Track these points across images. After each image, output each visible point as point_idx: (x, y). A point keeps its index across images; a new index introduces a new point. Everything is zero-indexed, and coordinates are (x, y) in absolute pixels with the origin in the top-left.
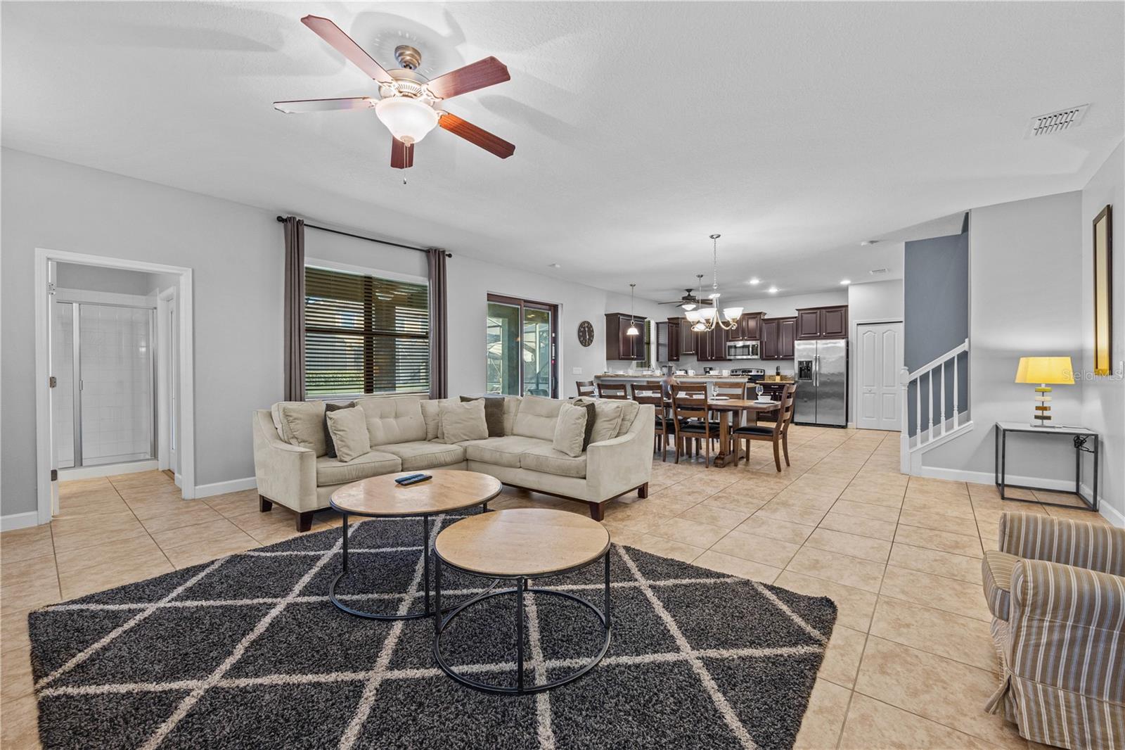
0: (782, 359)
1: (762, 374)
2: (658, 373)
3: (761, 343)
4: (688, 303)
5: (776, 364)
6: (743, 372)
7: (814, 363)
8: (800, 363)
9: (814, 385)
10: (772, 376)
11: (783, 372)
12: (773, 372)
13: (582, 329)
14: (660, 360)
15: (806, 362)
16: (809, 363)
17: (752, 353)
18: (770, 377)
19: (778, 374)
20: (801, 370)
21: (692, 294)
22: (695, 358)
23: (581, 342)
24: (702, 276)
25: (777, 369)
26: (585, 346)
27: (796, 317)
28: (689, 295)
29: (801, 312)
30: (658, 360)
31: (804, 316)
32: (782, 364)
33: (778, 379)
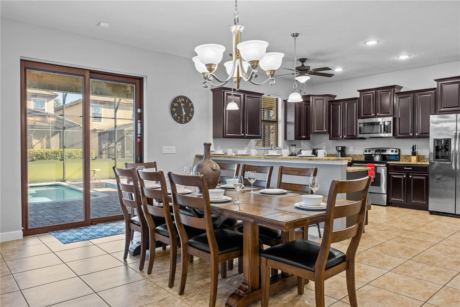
0: (418, 137)
1: (397, 153)
2: (286, 152)
3: (394, 119)
4: (301, 74)
5: (411, 143)
6: (376, 151)
7: (453, 142)
8: (437, 141)
9: (454, 167)
10: (408, 156)
11: (421, 152)
12: (409, 152)
13: (176, 105)
14: (288, 139)
15: (444, 140)
16: (448, 142)
17: (384, 131)
18: (407, 157)
19: (414, 154)
20: (437, 149)
21: (306, 64)
22: (327, 137)
23: (176, 119)
24: (297, 35)
25: (414, 148)
26: (181, 122)
27: (434, 89)
28: (303, 65)
29: (440, 83)
30: (285, 138)
31: (444, 87)
32: (419, 143)
33: (414, 160)
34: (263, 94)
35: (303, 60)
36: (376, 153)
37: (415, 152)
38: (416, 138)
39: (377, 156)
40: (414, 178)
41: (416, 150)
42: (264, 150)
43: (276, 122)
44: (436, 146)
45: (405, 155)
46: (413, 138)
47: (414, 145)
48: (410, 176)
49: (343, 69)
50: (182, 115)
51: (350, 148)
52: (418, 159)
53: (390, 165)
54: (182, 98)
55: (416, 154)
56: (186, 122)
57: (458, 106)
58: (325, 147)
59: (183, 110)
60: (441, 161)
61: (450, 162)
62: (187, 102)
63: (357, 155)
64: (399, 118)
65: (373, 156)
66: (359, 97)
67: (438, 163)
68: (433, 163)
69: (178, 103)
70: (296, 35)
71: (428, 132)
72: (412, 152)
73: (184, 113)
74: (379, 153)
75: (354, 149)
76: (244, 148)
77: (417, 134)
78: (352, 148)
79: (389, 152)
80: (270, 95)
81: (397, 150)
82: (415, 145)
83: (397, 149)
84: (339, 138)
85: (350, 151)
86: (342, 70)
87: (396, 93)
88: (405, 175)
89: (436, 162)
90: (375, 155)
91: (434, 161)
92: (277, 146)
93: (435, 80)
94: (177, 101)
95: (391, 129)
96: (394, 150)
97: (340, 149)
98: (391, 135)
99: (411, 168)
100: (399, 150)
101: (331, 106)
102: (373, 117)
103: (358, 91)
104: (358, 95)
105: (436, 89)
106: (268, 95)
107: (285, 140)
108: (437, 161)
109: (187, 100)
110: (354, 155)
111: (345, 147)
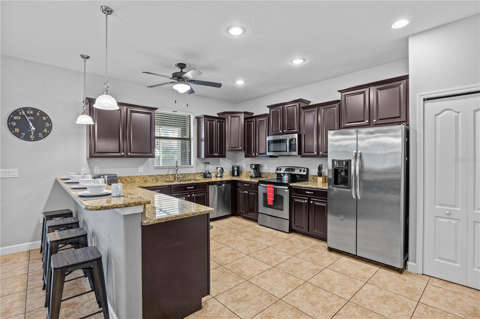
34: (156, 109)
35: (182, 66)
36: (285, 172)
37: (321, 173)
38: (320, 157)
39: (285, 176)
40: (316, 204)
41: (322, 170)
42: (168, 169)
43: (188, 139)
44: (334, 169)
45: (313, 175)
46: (318, 157)
47: (320, 165)
48: (312, 202)
49: (245, 82)
50: (30, 130)
51: (265, 166)
52: (325, 180)
53: (293, 187)
54: (29, 110)
55: (322, 174)
56: (37, 138)
57: (363, 120)
58: (245, 164)
59: (31, 124)
60: (341, 188)
61: (350, 190)
62: (38, 114)
63: (270, 173)
64: (304, 135)
65: (282, 176)
66: (269, 113)
67: (337, 189)
68: (331, 189)
69: (20, 116)
70: (108, 11)
71: (327, 151)
72: (318, 172)
73: (33, 128)
74: (288, 172)
75: (268, 166)
76: (138, 167)
77: (321, 153)
78: (267, 166)
79: (297, 172)
80: (176, 112)
81: (305, 170)
82: (322, 165)
83: (305, 168)
84: (251, 156)
85: (265, 169)
86: (243, 83)
87: (301, 108)
88: (306, 200)
89: (334, 188)
90: (284, 174)
91: (332, 187)
92: (190, 164)
93: (339, 91)
94: (19, 113)
95: (296, 147)
96: (303, 169)
97: (254, 167)
98: (296, 153)
99: (312, 193)
100: (308, 169)
101: (246, 123)
102: (280, 134)
103: (268, 107)
104: (267, 111)
105: (340, 101)
106: (173, 112)
107: (198, 157)
108: (336, 188)
109: (38, 113)
110: (268, 173)
111: (259, 165)
